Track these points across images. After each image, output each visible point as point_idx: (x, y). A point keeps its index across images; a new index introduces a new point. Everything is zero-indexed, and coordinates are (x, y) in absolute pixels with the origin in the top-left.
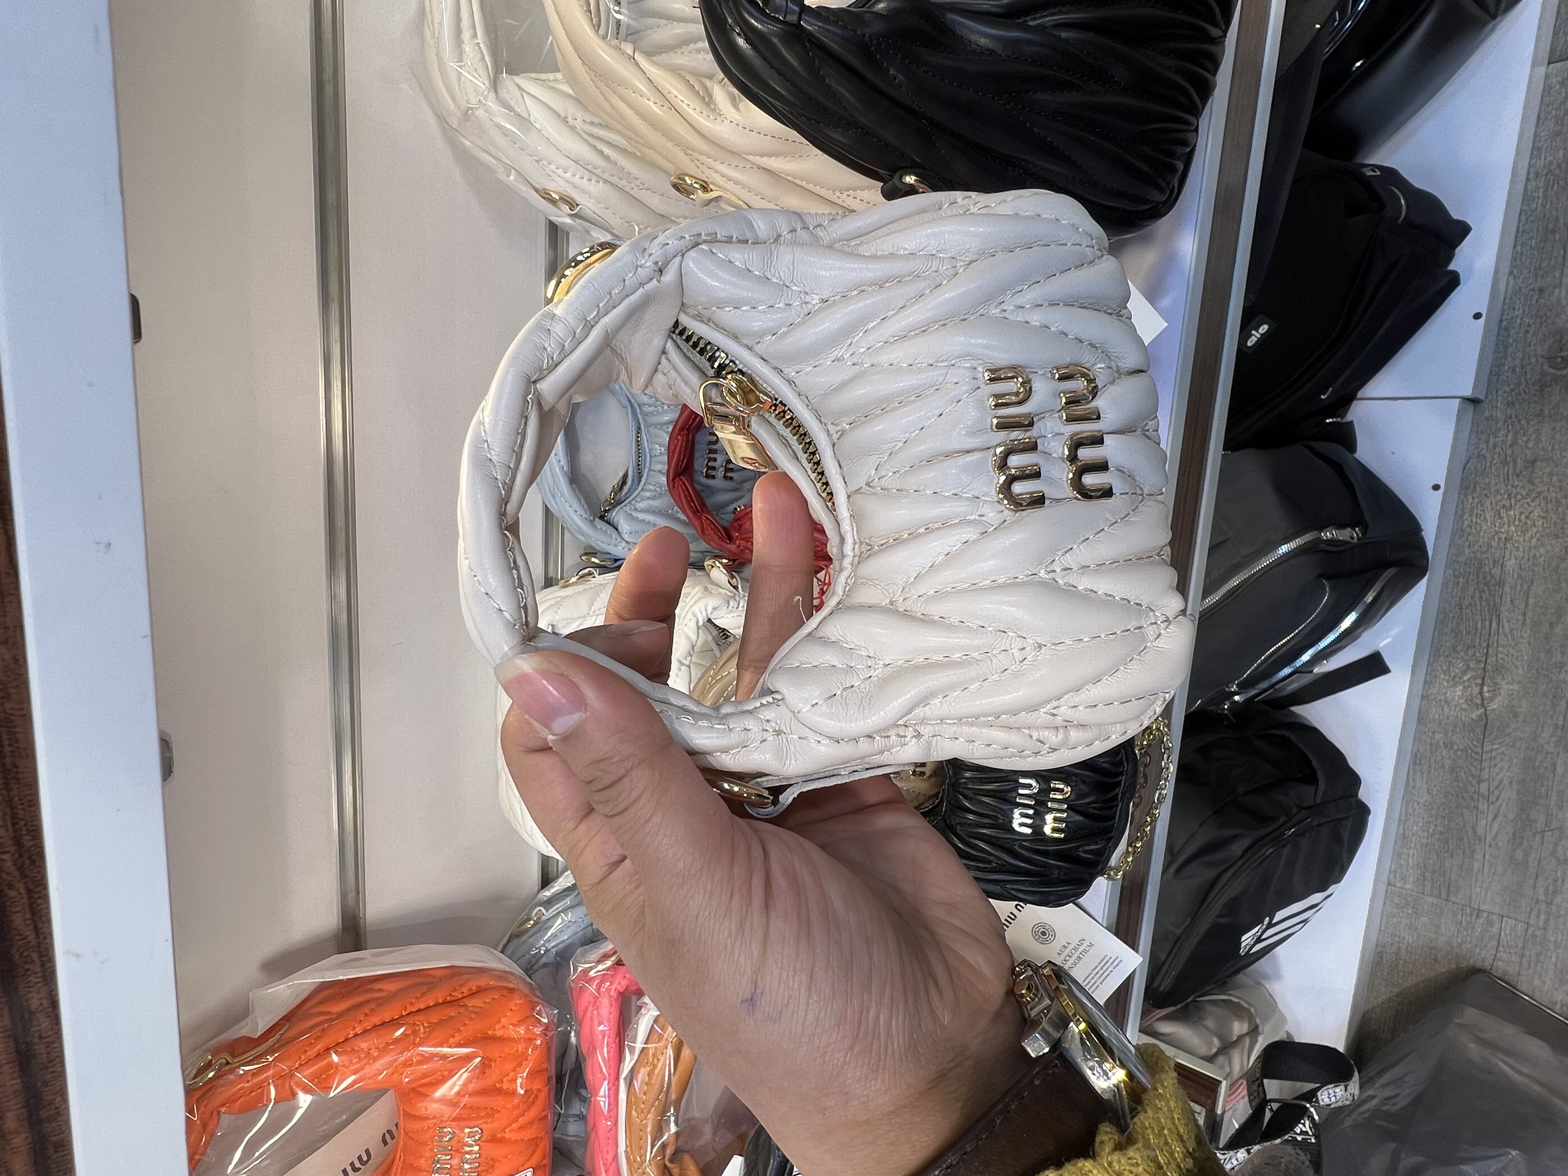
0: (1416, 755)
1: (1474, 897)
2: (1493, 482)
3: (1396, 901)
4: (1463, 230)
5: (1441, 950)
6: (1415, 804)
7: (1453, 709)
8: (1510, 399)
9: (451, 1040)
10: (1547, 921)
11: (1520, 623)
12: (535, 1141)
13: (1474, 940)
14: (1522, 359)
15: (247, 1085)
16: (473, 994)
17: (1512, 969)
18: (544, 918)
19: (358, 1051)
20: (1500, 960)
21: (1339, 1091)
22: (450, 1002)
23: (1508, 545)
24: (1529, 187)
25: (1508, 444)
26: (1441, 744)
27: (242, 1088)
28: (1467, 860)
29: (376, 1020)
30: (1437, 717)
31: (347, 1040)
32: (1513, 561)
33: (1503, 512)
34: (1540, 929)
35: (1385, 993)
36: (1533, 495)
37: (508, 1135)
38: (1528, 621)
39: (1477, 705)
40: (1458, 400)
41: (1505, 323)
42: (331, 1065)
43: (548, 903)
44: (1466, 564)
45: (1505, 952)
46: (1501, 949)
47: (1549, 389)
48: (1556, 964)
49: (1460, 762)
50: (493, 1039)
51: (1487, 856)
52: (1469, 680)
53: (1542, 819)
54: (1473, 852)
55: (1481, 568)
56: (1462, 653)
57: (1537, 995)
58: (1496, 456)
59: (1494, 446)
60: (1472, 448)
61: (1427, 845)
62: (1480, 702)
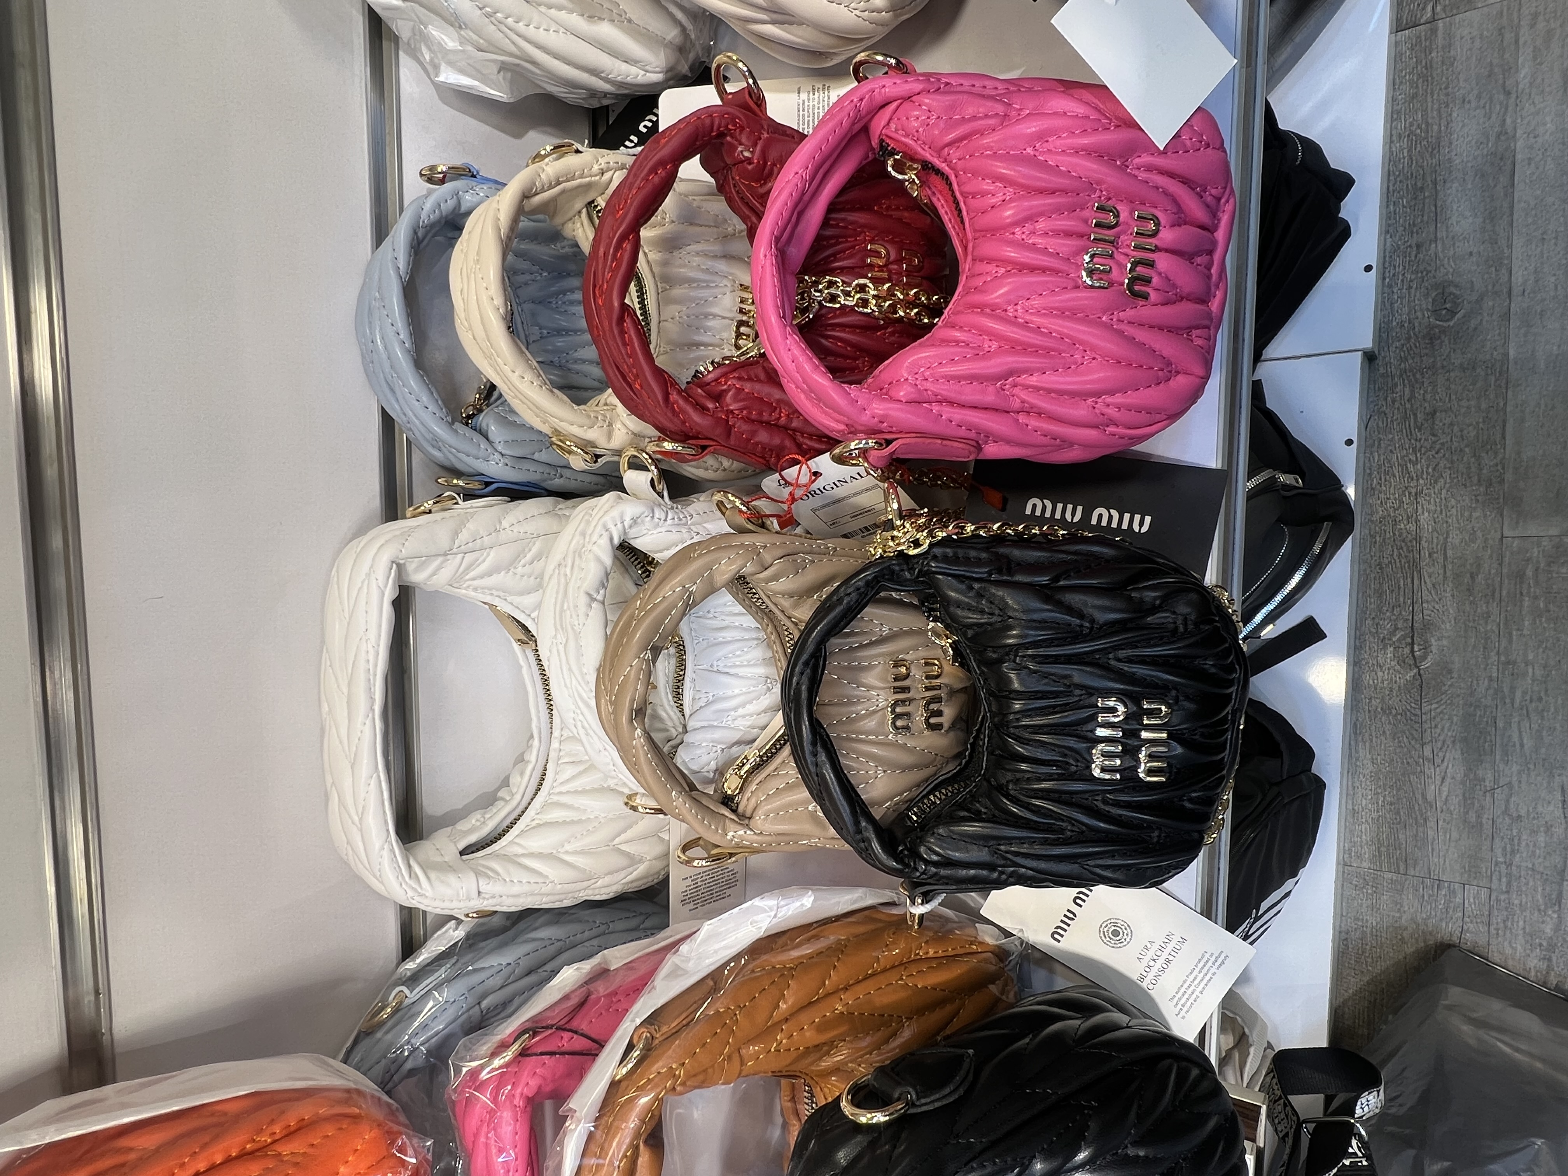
0: (1355, 724)
1: (1433, 867)
2: (1396, 437)
3: (1354, 882)
4: (1346, 182)
5: (1406, 929)
6: (1361, 776)
7: (1386, 672)
8: (1402, 354)
10: (1509, 884)
11: (1441, 576)
13: (1439, 914)
14: (1409, 314)
16: (291, 1133)
17: (1482, 940)
18: (407, 1002)
20: (1467, 931)
21: (1372, 1098)
22: (251, 1153)
23: (1419, 500)
24: (1394, 149)
25: (1406, 399)
26: (1379, 710)
28: (1421, 829)
30: (1371, 682)
32: (1426, 514)
33: (1411, 468)
34: (1503, 893)
35: (1354, 984)
36: (1438, 447)
38: (1449, 573)
39: (1410, 665)
40: (1360, 353)
41: (1387, 280)
43: (413, 979)
44: (1381, 522)
45: (1471, 922)
46: (1467, 919)
47: (1439, 341)
48: (1524, 928)
49: (1401, 727)
51: (1440, 823)
52: (1399, 640)
53: (1490, 776)
54: (1425, 820)
55: (1396, 524)
56: (1388, 614)
57: (1510, 963)
58: (1396, 411)
59: (1394, 401)
60: (1372, 406)
61: (1378, 819)
62: (1412, 662)
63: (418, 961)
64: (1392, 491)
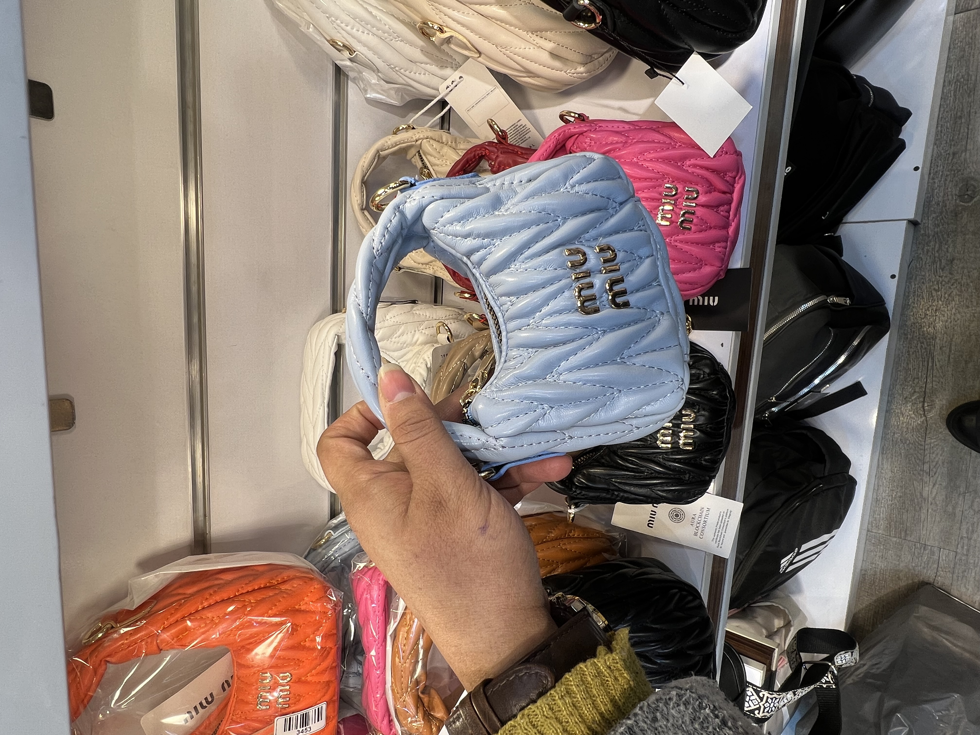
0: (883, 447)
1: (922, 537)
2: (927, 275)
3: (873, 542)
4: (906, 114)
5: (902, 571)
6: (883, 479)
7: (905, 418)
8: (936, 222)
9: (270, 611)
10: (968, 550)
11: (946, 362)
12: (328, 683)
13: (923, 564)
14: (943, 197)
15: (126, 641)
16: (285, 581)
17: (947, 582)
18: (332, 537)
19: (205, 619)
20: (939, 576)
21: (848, 655)
22: (269, 587)
23: (937, 314)
24: (945, 91)
25: (936, 250)
26: (899, 440)
27: (123, 644)
28: (917, 514)
29: (218, 598)
30: (896, 424)
31: (197, 611)
32: (941, 323)
33: (934, 293)
34: (964, 555)
35: (867, 601)
36: (953, 281)
37: (309, 679)
38: (951, 360)
39: (921, 415)
40: (906, 221)
41: (932, 175)
42: (187, 629)
43: (336, 528)
44: (912, 326)
45: (942, 571)
46: (940, 569)
47: (960, 215)
48: (975, 578)
49: (912, 451)
50: (299, 611)
51: (930, 510)
52: (916, 399)
53: (963, 485)
54: (920, 508)
55: (921, 328)
56: (911, 383)
57: (964, 597)
58: (928, 258)
59: (928, 251)
60: (913, 253)
61: (892, 505)
62: (922, 413)
63: (338, 520)
64: (921, 307)
